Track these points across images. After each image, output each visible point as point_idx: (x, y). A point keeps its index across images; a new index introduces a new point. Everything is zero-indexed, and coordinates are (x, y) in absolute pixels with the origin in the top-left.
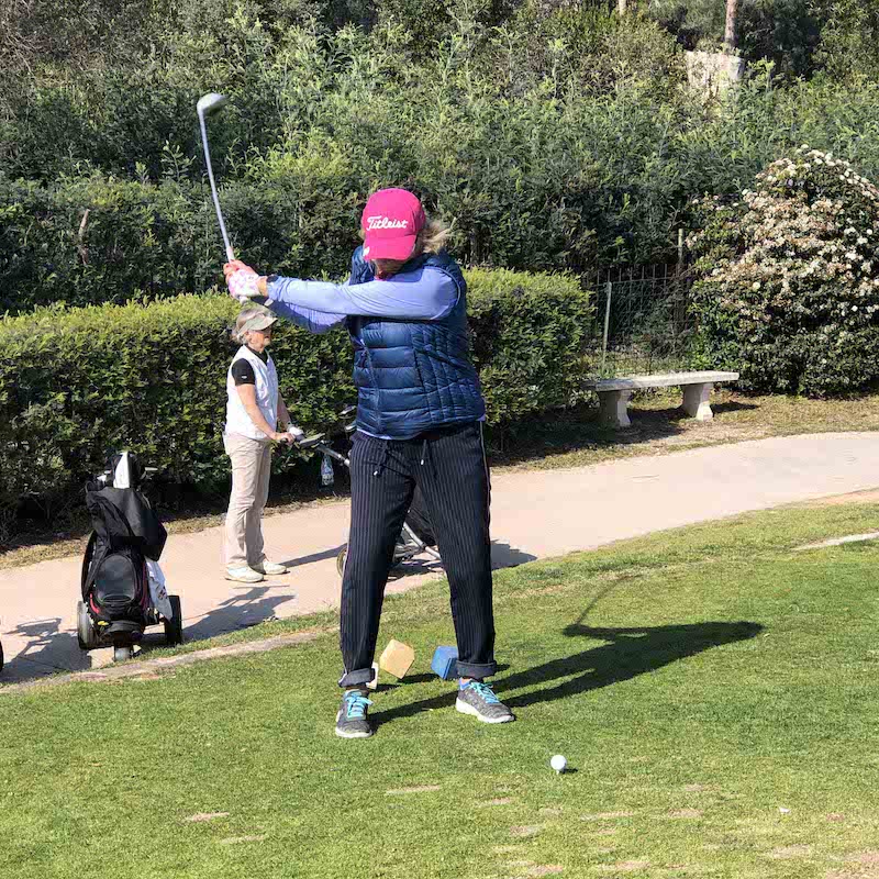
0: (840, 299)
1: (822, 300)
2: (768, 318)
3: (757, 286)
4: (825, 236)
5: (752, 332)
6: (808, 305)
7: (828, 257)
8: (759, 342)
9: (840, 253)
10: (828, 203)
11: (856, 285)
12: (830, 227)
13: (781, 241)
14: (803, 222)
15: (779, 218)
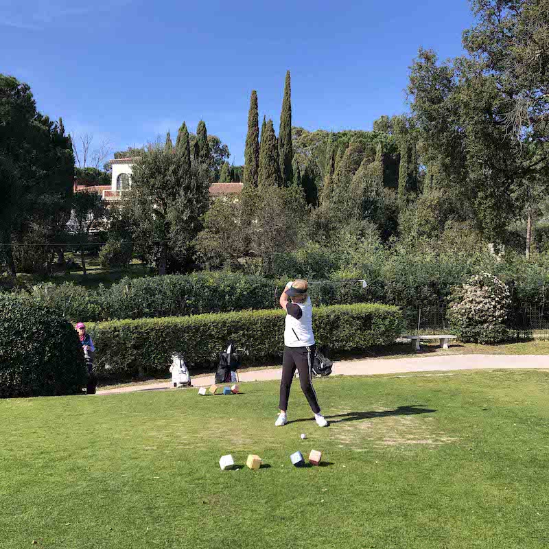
0: (490, 316)
1: (483, 316)
2: (467, 320)
3: (464, 311)
4: (485, 297)
5: (463, 324)
6: (479, 317)
7: (486, 303)
8: (465, 328)
9: (489, 302)
10: (487, 288)
11: (494, 312)
12: (487, 295)
13: (471, 299)
14: (479, 293)
15: (471, 292)
